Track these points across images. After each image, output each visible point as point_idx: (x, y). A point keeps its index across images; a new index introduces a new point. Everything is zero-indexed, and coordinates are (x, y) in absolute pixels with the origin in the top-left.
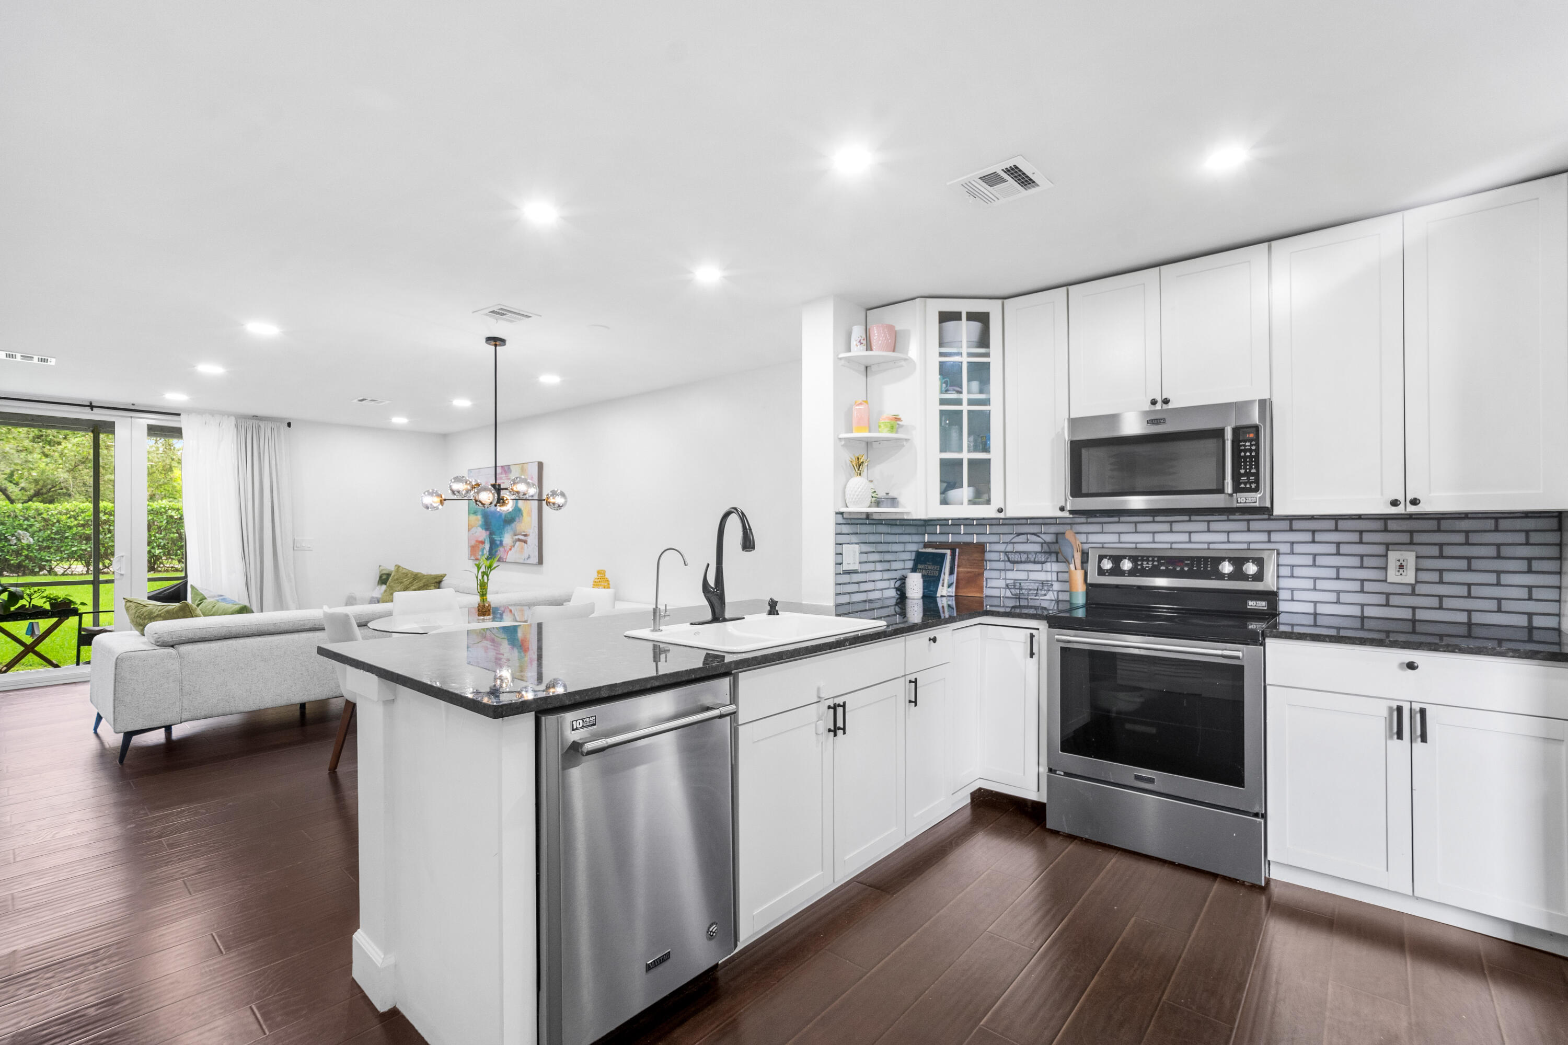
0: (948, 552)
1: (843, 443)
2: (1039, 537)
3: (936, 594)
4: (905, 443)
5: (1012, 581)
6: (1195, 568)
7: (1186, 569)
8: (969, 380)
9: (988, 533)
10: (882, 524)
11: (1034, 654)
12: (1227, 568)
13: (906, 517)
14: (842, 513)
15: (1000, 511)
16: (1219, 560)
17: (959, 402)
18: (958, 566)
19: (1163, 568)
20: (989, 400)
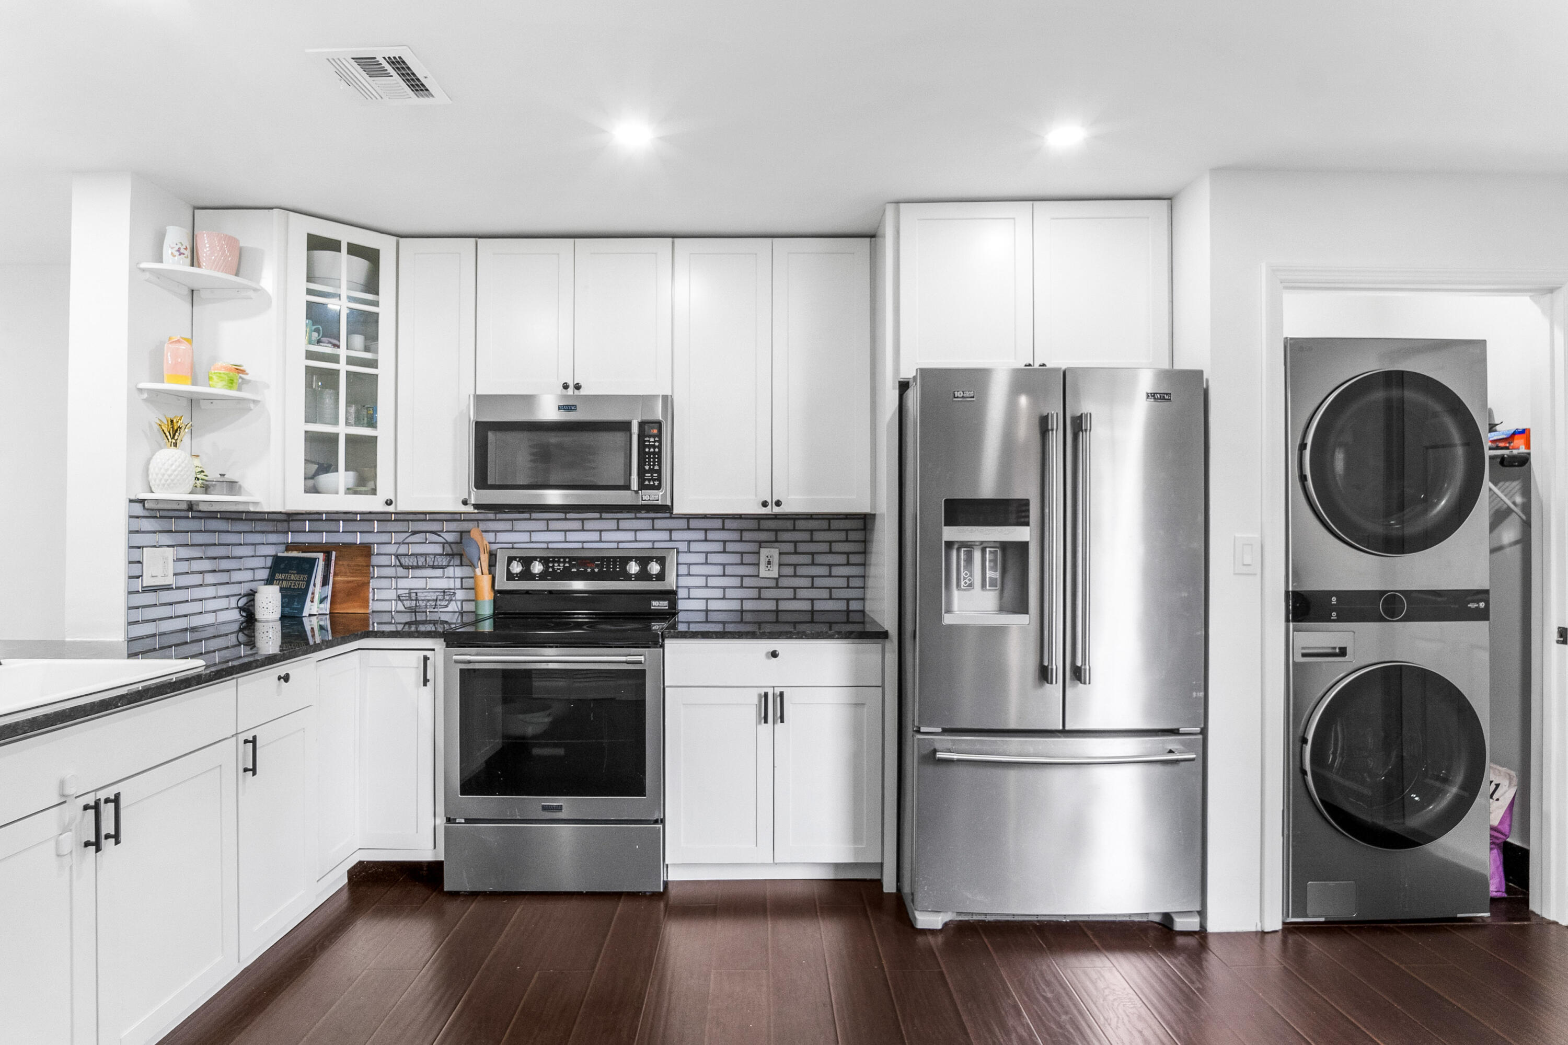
0: (321, 556)
1: (145, 396)
2: (440, 536)
3: (302, 612)
4: (252, 406)
5: (407, 591)
6: (605, 569)
7: (596, 570)
8: (350, 333)
9: (376, 531)
10: (217, 518)
11: (429, 681)
12: (633, 568)
13: (252, 509)
14: (142, 501)
15: (389, 503)
16: (626, 560)
17: (335, 359)
18: (335, 575)
19: (574, 570)
20: (376, 361)
